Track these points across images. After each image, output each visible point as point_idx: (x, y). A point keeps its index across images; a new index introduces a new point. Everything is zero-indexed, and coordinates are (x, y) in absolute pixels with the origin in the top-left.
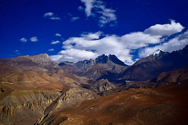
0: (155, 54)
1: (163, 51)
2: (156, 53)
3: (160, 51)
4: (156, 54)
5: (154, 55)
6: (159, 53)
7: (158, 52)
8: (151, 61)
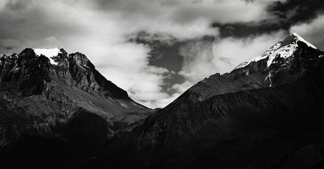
0: (272, 58)
1: (309, 45)
2: (278, 52)
3: (300, 43)
4: (278, 58)
5: (269, 63)
6: (291, 53)
7: (286, 48)
8: (254, 90)
